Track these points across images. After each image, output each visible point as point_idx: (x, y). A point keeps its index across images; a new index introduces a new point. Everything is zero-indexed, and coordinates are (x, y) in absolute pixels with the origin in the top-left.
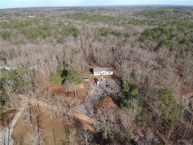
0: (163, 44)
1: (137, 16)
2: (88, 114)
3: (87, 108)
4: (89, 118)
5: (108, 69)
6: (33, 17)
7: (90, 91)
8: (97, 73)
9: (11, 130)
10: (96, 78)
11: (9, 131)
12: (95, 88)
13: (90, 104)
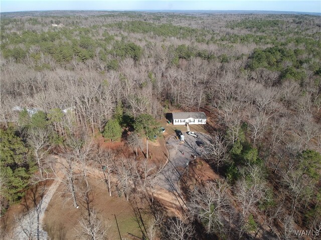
0: (288, 75)
1: (233, 28)
2: (172, 190)
3: (168, 180)
4: (174, 197)
5: (197, 114)
6: (60, 26)
7: (170, 150)
8: (179, 121)
9: (42, 216)
10: (179, 129)
11: (38, 217)
12: (177, 146)
13: (173, 173)
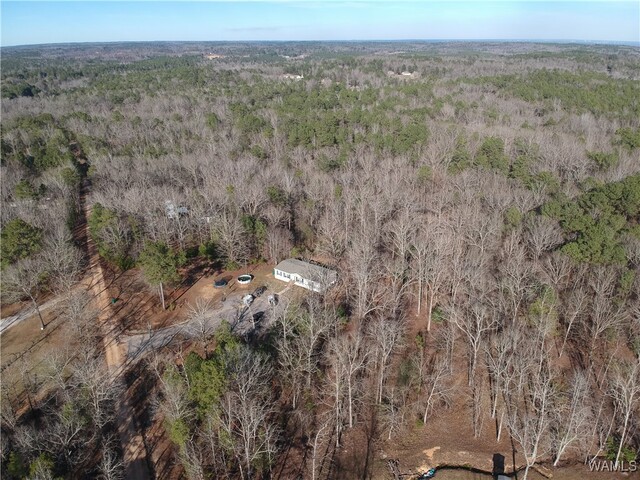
2: (130, 356)
3: (148, 342)
4: (119, 364)
8: (283, 274)
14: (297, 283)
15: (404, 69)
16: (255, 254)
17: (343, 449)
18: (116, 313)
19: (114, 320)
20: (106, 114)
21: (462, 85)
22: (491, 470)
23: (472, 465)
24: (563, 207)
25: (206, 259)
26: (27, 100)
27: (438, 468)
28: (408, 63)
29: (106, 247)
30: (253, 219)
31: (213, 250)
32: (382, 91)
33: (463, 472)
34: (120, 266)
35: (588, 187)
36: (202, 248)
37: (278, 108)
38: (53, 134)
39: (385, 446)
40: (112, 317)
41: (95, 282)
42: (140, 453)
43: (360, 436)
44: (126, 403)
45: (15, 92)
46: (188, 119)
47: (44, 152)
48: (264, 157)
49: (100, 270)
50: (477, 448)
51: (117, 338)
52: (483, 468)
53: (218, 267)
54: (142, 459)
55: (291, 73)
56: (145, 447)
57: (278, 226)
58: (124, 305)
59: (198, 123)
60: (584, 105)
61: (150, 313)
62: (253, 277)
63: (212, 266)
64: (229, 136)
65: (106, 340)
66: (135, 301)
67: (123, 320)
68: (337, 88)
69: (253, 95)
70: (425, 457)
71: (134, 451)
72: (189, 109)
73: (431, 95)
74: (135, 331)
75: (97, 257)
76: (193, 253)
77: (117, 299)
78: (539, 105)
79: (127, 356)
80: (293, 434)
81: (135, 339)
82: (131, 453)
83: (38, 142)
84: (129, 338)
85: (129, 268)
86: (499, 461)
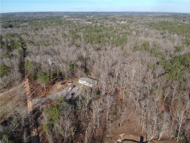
3: (40, 101)
4: (31, 107)
7: (59, 92)
8: (81, 81)
14: (85, 84)
15: (122, 20)
16: (73, 75)
17: (96, 134)
18: (32, 92)
19: (31, 94)
20: (33, 33)
21: (139, 25)
22: (139, 141)
23: (134, 139)
24: (165, 62)
25: (59, 77)
26: (10, 29)
27: (124, 140)
28: (123, 19)
29: (30, 73)
30: (73, 65)
31: (61, 74)
32: (115, 27)
33: (131, 141)
34: (33, 78)
35: (174, 56)
36: (58, 73)
37: (84, 32)
38: (17, 39)
39: (108, 133)
40: (30, 94)
41: (26, 83)
42: (36, 134)
43: (101, 130)
44: (33, 119)
45: (7, 26)
46: (57, 35)
47: (14, 44)
48: (78, 46)
49: (28, 79)
50: (136, 134)
51: (31, 100)
52: (137, 140)
53: (62, 79)
54: (36, 136)
55: (88, 21)
56: (37, 132)
57: (80, 67)
58: (34, 90)
59: (60, 36)
60: (175, 32)
61: (41, 92)
62: (72, 82)
63: (60, 79)
64: (69, 40)
65: (28, 100)
66: (37, 89)
67: (33, 94)
68: (101, 26)
69: (76, 28)
70: (120, 137)
71: (34, 133)
72: (57, 32)
73: (129, 28)
74: (37, 98)
75: (27, 76)
76: (55, 75)
77: (32, 88)
78: (162, 31)
79: (34, 105)
80: (81, 129)
81: (36, 100)
82: (33, 134)
83: (12, 41)
84: (35, 100)
85: (36, 79)
86: (142, 138)
